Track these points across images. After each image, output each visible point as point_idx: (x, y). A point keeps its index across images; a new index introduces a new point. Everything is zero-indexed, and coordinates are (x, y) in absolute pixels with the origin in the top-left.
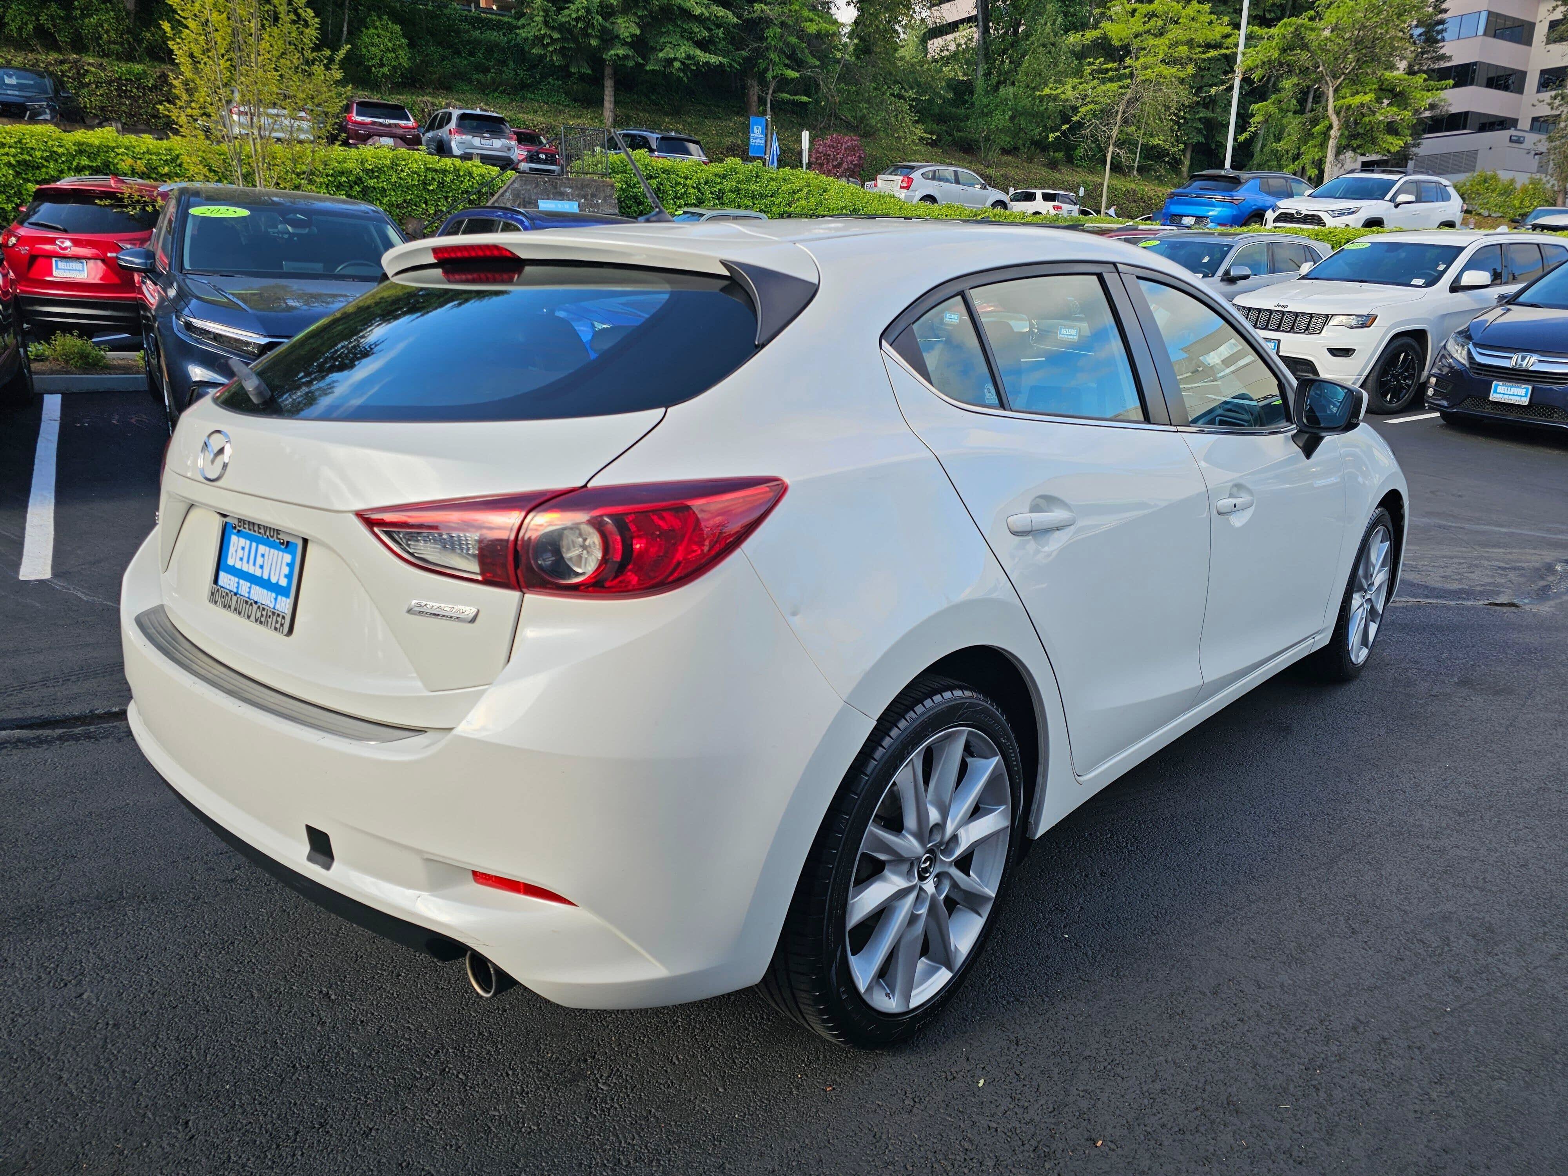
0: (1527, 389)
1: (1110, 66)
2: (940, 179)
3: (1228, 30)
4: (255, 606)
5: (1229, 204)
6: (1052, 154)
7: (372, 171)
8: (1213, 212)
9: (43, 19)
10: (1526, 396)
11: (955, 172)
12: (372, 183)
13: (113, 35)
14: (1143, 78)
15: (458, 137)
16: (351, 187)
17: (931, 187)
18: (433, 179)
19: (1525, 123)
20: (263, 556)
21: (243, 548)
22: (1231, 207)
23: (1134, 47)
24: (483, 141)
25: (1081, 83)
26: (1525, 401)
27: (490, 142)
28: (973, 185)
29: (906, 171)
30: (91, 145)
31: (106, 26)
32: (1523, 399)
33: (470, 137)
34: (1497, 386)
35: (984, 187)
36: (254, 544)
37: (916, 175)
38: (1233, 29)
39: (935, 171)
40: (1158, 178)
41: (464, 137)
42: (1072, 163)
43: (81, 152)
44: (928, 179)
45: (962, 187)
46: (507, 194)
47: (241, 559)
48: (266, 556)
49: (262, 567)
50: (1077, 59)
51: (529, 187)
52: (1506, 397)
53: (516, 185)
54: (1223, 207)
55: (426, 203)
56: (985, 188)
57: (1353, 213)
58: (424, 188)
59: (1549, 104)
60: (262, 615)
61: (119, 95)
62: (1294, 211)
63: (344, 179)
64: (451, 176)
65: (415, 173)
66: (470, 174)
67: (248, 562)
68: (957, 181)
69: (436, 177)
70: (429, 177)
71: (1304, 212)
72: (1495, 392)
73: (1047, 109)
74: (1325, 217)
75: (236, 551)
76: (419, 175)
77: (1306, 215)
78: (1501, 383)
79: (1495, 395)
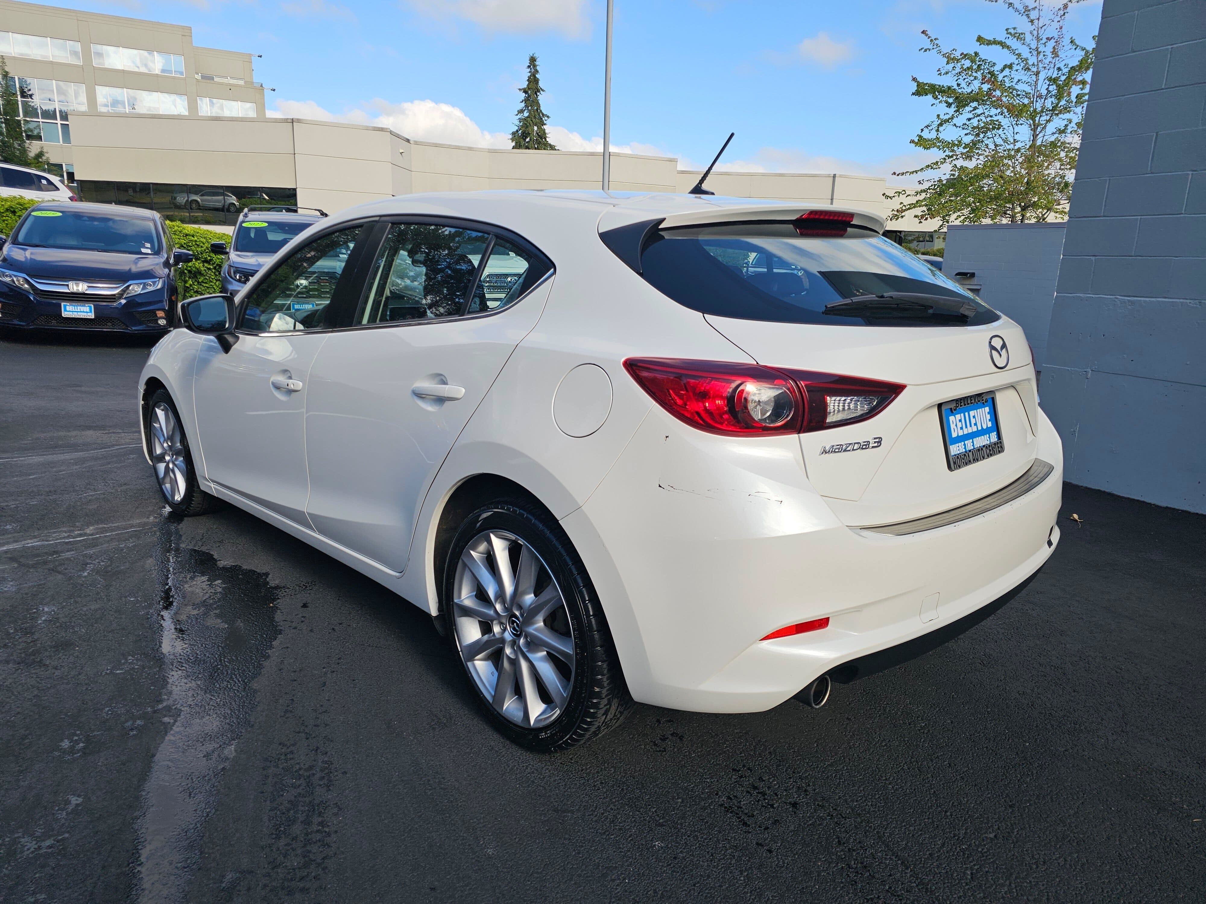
0: (90, 307)
4: (984, 449)
10: (91, 312)
20: (974, 417)
21: (960, 421)
26: (92, 316)
32: (89, 314)
34: (65, 306)
36: (967, 414)
47: (961, 428)
48: (976, 416)
49: (976, 424)
52: (76, 313)
60: (990, 450)
67: (966, 427)
72: (65, 310)
75: (956, 425)
78: (68, 304)
79: (66, 313)
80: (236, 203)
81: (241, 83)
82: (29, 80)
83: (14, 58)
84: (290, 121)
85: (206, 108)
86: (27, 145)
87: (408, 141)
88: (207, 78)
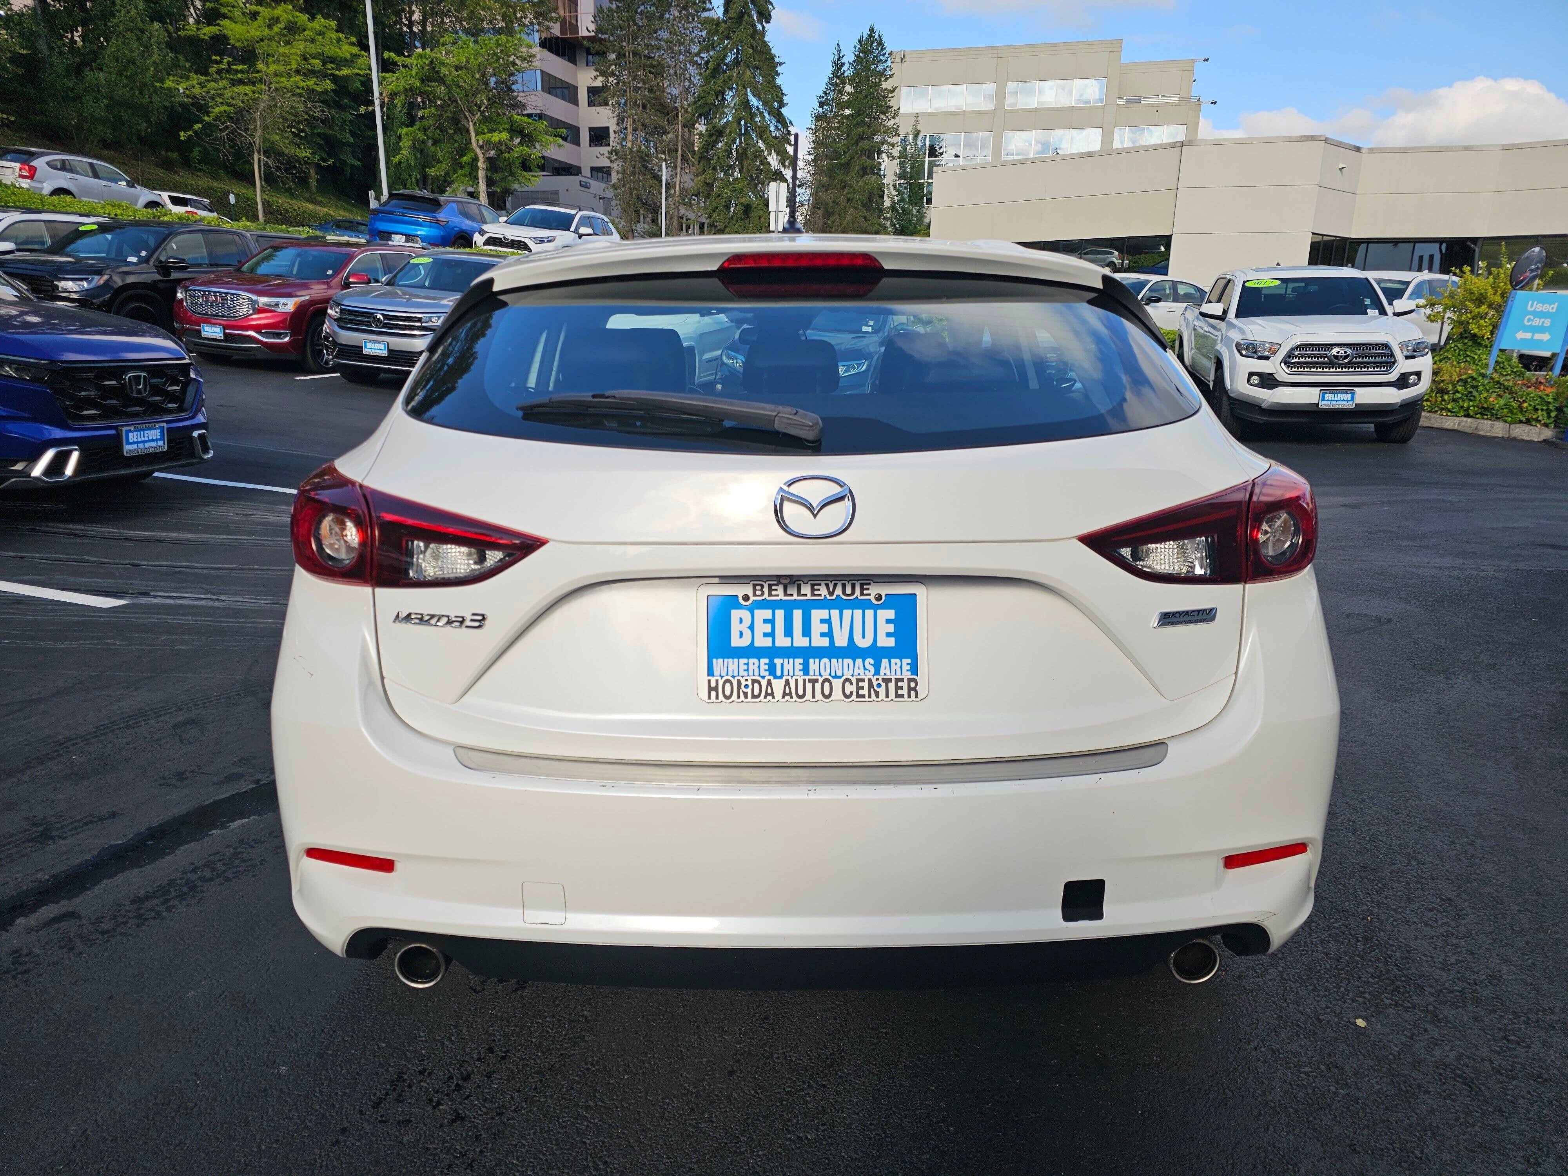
1: (240, 67)
2: (71, 171)
3: (355, 50)
4: (836, 682)
5: (434, 225)
6: (163, 153)
8: (422, 231)
11: (91, 164)
14: (277, 86)
17: (62, 180)
19: (586, 172)
21: (769, 621)
22: (438, 228)
23: (259, 51)
25: (208, 81)
28: (115, 181)
29: (25, 157)
35: (131, 184)
36: (798, 612)
37: (40, 163)
38: (361, 50)
39: (63, 161)
40: (289, 190)
42: (189, 166)
44: (56, 169)
45: (104, 183)
47: (769, 635)
50: (172, 52)
54: (430, 227)
56: (133, 186)
57: (549, 241)
59: (609, 158)
60: (859, 688)
62: (501, 236)
67: (789, 636)
68: (96, 175)
71: (510, 238)
73: (151, 102)
74: (530, 244)
75: (751, 627)
77: (512, 240)
80: (1116, 262)
81: (1176, 99)
82: (942, 136)
83: (929, 114)
84: (1178, 145)
85: (1122, 139)
86: (924, 210)
87: (1358, 149)
88: (1133, 101)
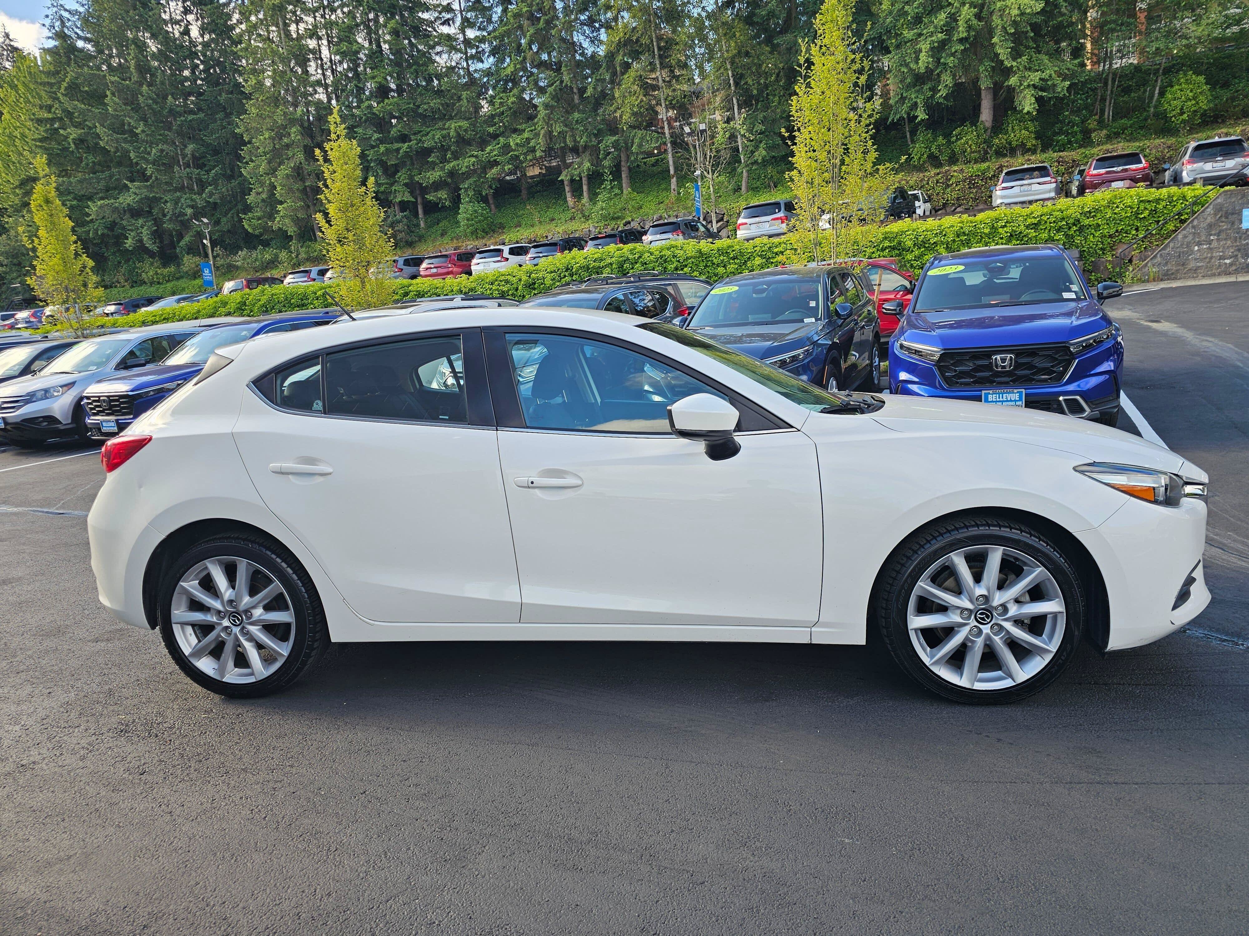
7: (1090, 212)
9: (933, 149)
12: (1087, 222)
13: (974, 147)
15: (1189, 167)
16: (1070, 228)
18: (1146, 209)
24: (1215, 165)
27: (1223, 164)
30: (893, 233)
31: (970, 142)
33: (1201, 164)
41: (1195, 165)
43: (886, 238)
46: (1209, 210)
51: (1233, 200)
53: (1219, 200)
55: (1137, 230)
58: (1136, 217)
61: (970, 188)
63: (1064, 223)
64: (1164, 203)
65: (1130, 206)
66: (1184, 198)
69: (1148, 207)
70: (1142, 208)
76: (1132, 208)
